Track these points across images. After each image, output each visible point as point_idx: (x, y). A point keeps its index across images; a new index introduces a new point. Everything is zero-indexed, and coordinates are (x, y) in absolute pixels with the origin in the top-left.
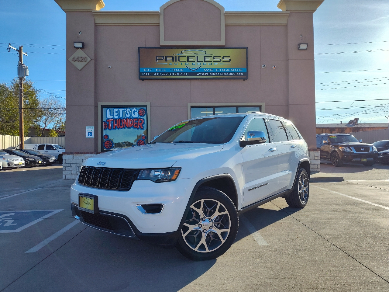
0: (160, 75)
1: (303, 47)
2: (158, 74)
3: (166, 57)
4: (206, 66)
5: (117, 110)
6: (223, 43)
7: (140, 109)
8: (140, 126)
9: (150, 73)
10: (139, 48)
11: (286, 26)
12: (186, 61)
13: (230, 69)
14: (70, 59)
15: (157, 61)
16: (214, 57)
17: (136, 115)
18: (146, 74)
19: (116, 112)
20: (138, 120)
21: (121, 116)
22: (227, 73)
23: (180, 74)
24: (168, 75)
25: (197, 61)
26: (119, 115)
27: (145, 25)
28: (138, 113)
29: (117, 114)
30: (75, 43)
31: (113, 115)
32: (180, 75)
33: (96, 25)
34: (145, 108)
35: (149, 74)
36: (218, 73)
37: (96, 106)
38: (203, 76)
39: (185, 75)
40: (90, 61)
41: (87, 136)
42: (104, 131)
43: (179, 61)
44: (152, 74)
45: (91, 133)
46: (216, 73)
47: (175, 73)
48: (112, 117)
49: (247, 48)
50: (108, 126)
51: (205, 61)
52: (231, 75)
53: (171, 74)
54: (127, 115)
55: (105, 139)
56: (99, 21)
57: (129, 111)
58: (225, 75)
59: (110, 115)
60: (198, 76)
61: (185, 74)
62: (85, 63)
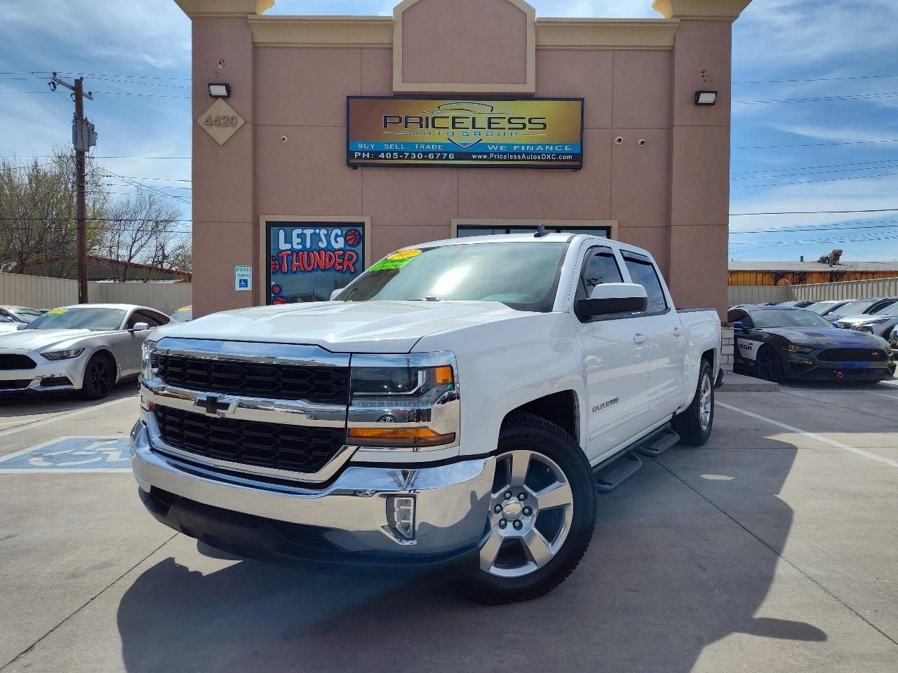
0: (392, 158)
1: (705, 98)
2: (389, 155)
3: (406, 118)
4: (493, 139)
5: (299, 231)
6: (529, 88)
7: (350, 231)
8: (348, 266)
9: (371, 153)
10: (348, 98)
11: (671, 51)
12: (448, 128)
13: (544, 146)
14: (201, 121)
15: (385, 126)
16: (509, 119)
17: (340, 244)
18: (362, 154)
19: (298, 236)
20: (344, 254)
21: (308, 246)
22: (537, 154)
23: (435, 156)
24: (409, 158)
25: (474, 127)
26: (303, 242)
27: (361, 48)
28: (345, 239)
29: (299, 240)
30: (211, 87)
31: (291, 243)
32: (435, 159)
33: (256, 47)
34: (360, 229)
35: (368, 155)
36: (517, 154)
37: (256, 224)
38: (485, 160)
39: (447, 159)
40: (242, 126)
41: (238, 288)
42: (272, 276)
43: (433, 126)
44: (375, 154)
45: (246, 281)
46: (513, 154)
47: (426, 153)
48: (288, 246)
49: (582, 100)
50: (281, 266)
51: (489, 127)
52: (546, 160)
53: (416, 156)
54: (320, 244)
55: (275, 293)
56: (262, 37)
57: (325, 235)
58: (533, 160)
59: (286, 242)
60: (474, 160)
61: (448, 156)
62: (232, 130)
